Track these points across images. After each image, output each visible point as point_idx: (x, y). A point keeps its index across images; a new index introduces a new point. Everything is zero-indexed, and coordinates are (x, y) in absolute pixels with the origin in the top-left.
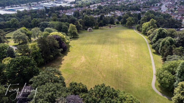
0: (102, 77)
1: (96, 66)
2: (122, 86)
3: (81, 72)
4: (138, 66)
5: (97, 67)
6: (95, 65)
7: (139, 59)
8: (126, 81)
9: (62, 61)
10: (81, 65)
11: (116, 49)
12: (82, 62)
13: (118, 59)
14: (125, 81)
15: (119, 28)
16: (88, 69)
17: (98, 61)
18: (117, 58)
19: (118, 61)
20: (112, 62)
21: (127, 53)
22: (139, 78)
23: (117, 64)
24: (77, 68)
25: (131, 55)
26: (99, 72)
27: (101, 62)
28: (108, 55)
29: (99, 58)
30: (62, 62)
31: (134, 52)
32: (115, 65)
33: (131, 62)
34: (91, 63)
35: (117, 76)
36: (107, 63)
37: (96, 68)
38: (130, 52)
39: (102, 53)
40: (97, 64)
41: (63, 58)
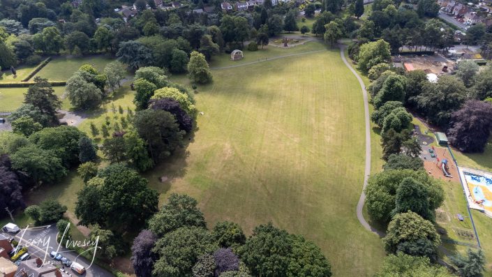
0: (266, 195)
1: (255, 168)
2: (303, 212)
3: (227, 185)
4: (337, 167)
5: (257, 172)
6: (252, 165)
7: (342, 147)
8: (311, 202)
9: (185, 158)
10: (225, 166)
11: (297, 120)
12: (226, 158)
13: (299, 151)
14: (309, 202)
15: (306, 47)
16: (239, 177)
17: (259, 156)
18: (297, 145)
19: (298, 154)
20: (286, 158)
21: (319, 131)
22: (335, 195)
23: (297, 162)
24: (218, 174)
25: (326, 136)
26: (261, 183)
27: (264, 157)
28: (279, 140)
29: (260, 149)
30: (187, 160)
31: (333, 128)
32: (293, 165)
33: (324, 156)
34: (244, 161)
35: (295, 191)
36: (277, 160)
37: (254, 173)
38: (326, 127)
39: (265, 135)
40: (256, 164)
41: (187, 150)
